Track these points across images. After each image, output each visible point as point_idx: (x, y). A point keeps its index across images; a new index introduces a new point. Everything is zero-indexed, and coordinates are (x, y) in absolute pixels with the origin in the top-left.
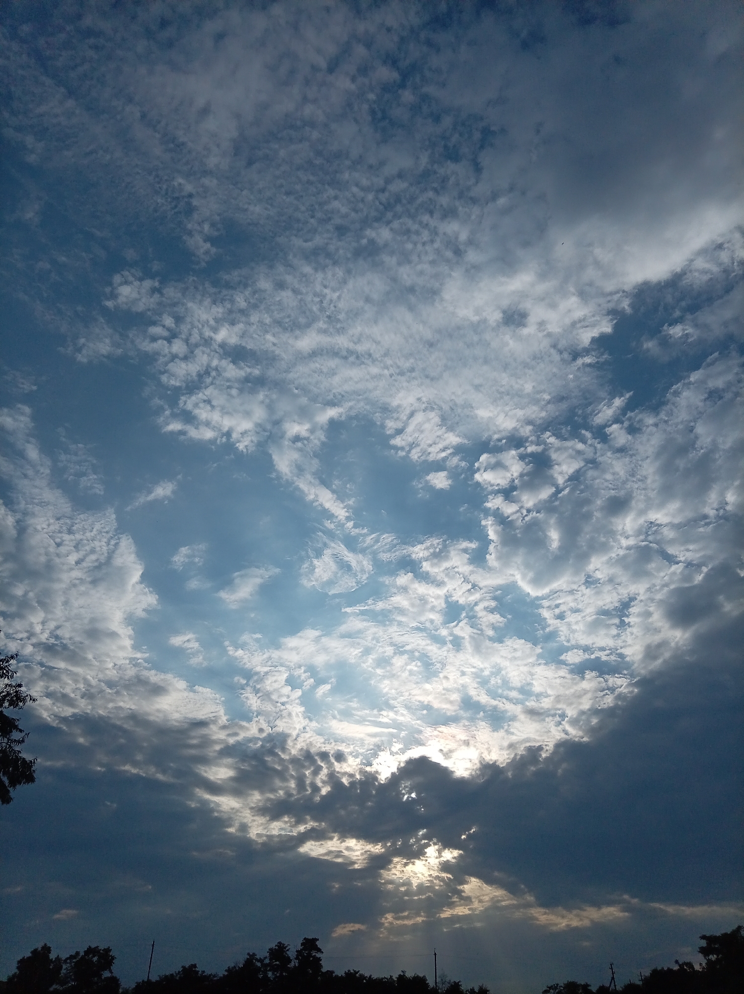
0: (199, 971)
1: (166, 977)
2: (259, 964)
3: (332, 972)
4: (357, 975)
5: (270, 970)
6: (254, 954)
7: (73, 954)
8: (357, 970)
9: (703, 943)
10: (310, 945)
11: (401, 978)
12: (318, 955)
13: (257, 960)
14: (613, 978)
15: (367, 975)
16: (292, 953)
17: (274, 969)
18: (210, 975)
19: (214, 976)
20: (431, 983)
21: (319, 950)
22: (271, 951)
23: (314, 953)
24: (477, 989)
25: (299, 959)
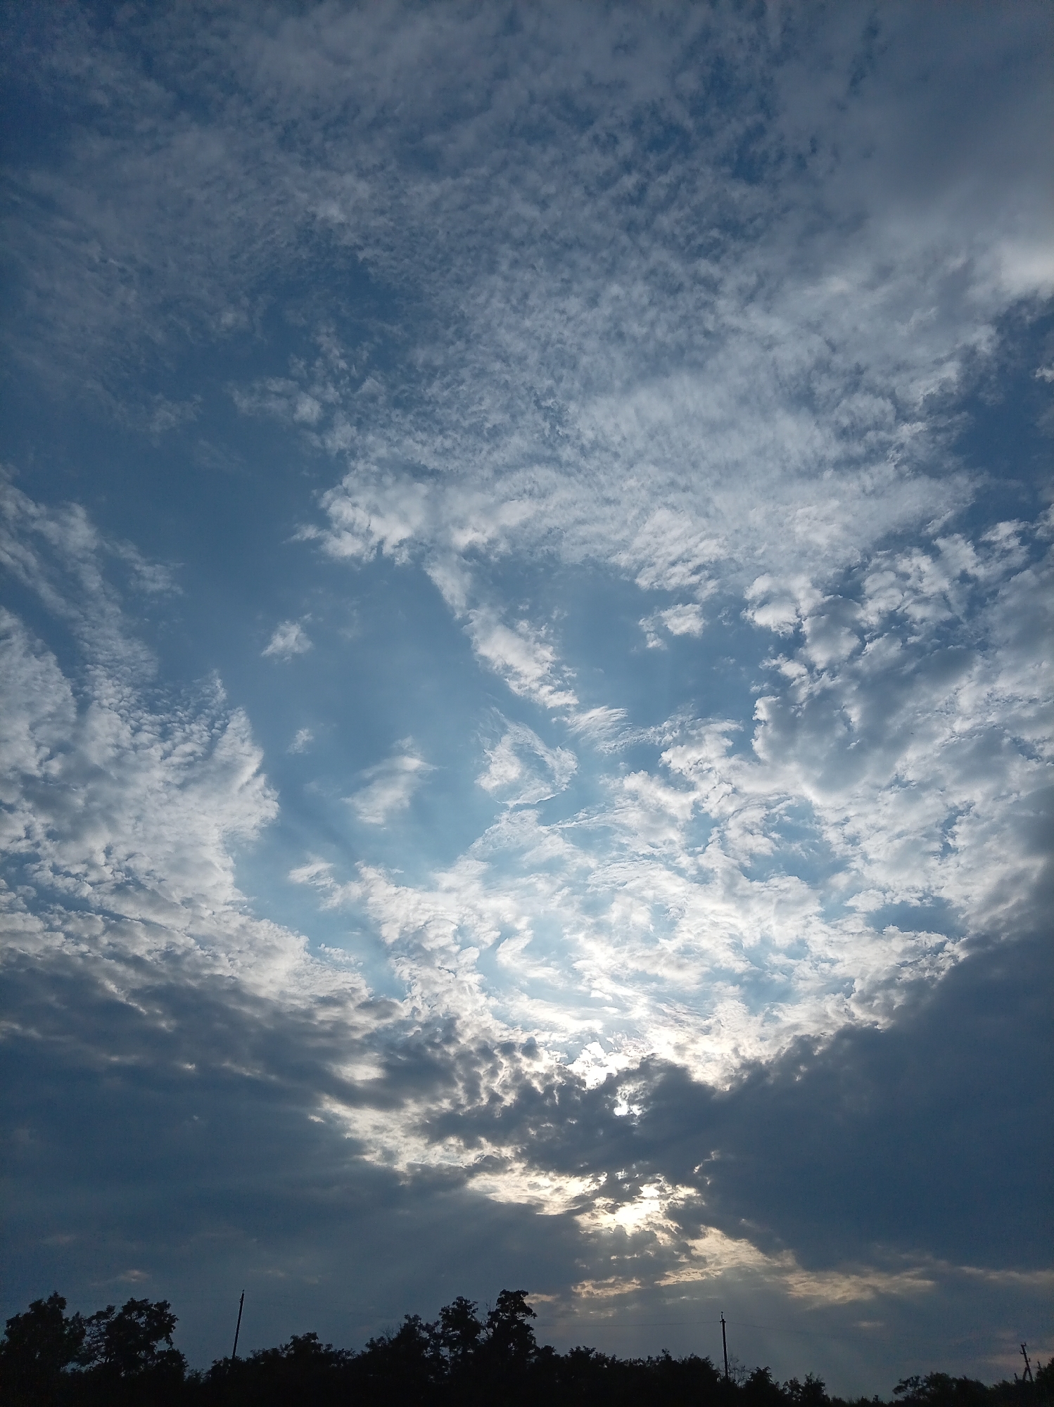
0: (321, 1345)
1: (265, 1353)
2: (425, 1335)
3: (551, 1350)
4: (592, 1355)
5: (444, 1345)
6: (416, 1318)
7: (104, 1309)
8: (591, 1348)
10: (513, 1301)
11: (664, 1362)
12: (528, 1321)
13: (421, 1327)
15: (609, 1355)
16: (481, 1317)
17: (451, 1344)
18: (340, 1352)
19: (348, 1354)
20: (718, 1370)
21: (529, 1312)
22: (445, 1313)
23: (520, 1316)
24: (802, 1382)
25: (493, 1327)
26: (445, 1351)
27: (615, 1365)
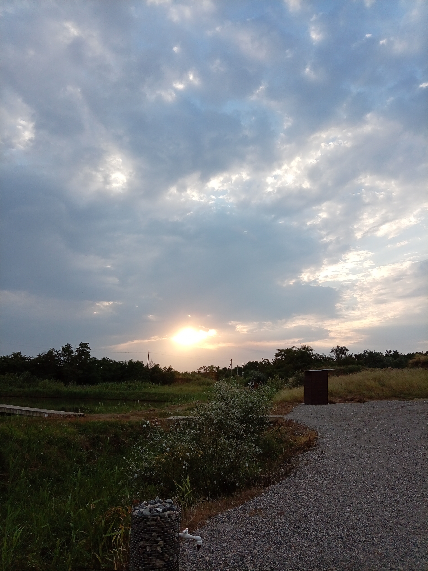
0: (22, 355)
1: (4, 357)
2: (56, 353)
3: (95, 358)
4: (108, 360)
5: (62, 356)
6: (53, 349)
8: (108, 358)
9: (277, 352)
10: (84, 345)
11: (130, 362)
12: (88, 350)
13: (55, 351)
14: (231, 364)
15: (113, 360)
16: (74, 349)
17: (64, 356)
18: (29, 357)
19: (31, 358)
20: (145, 364)
21: (89, 348)
22: (63, 348)
23: (86, 349)
24: (167, 368)
25: (78, 352)
26: (62, 358)
27: (115, 363)
